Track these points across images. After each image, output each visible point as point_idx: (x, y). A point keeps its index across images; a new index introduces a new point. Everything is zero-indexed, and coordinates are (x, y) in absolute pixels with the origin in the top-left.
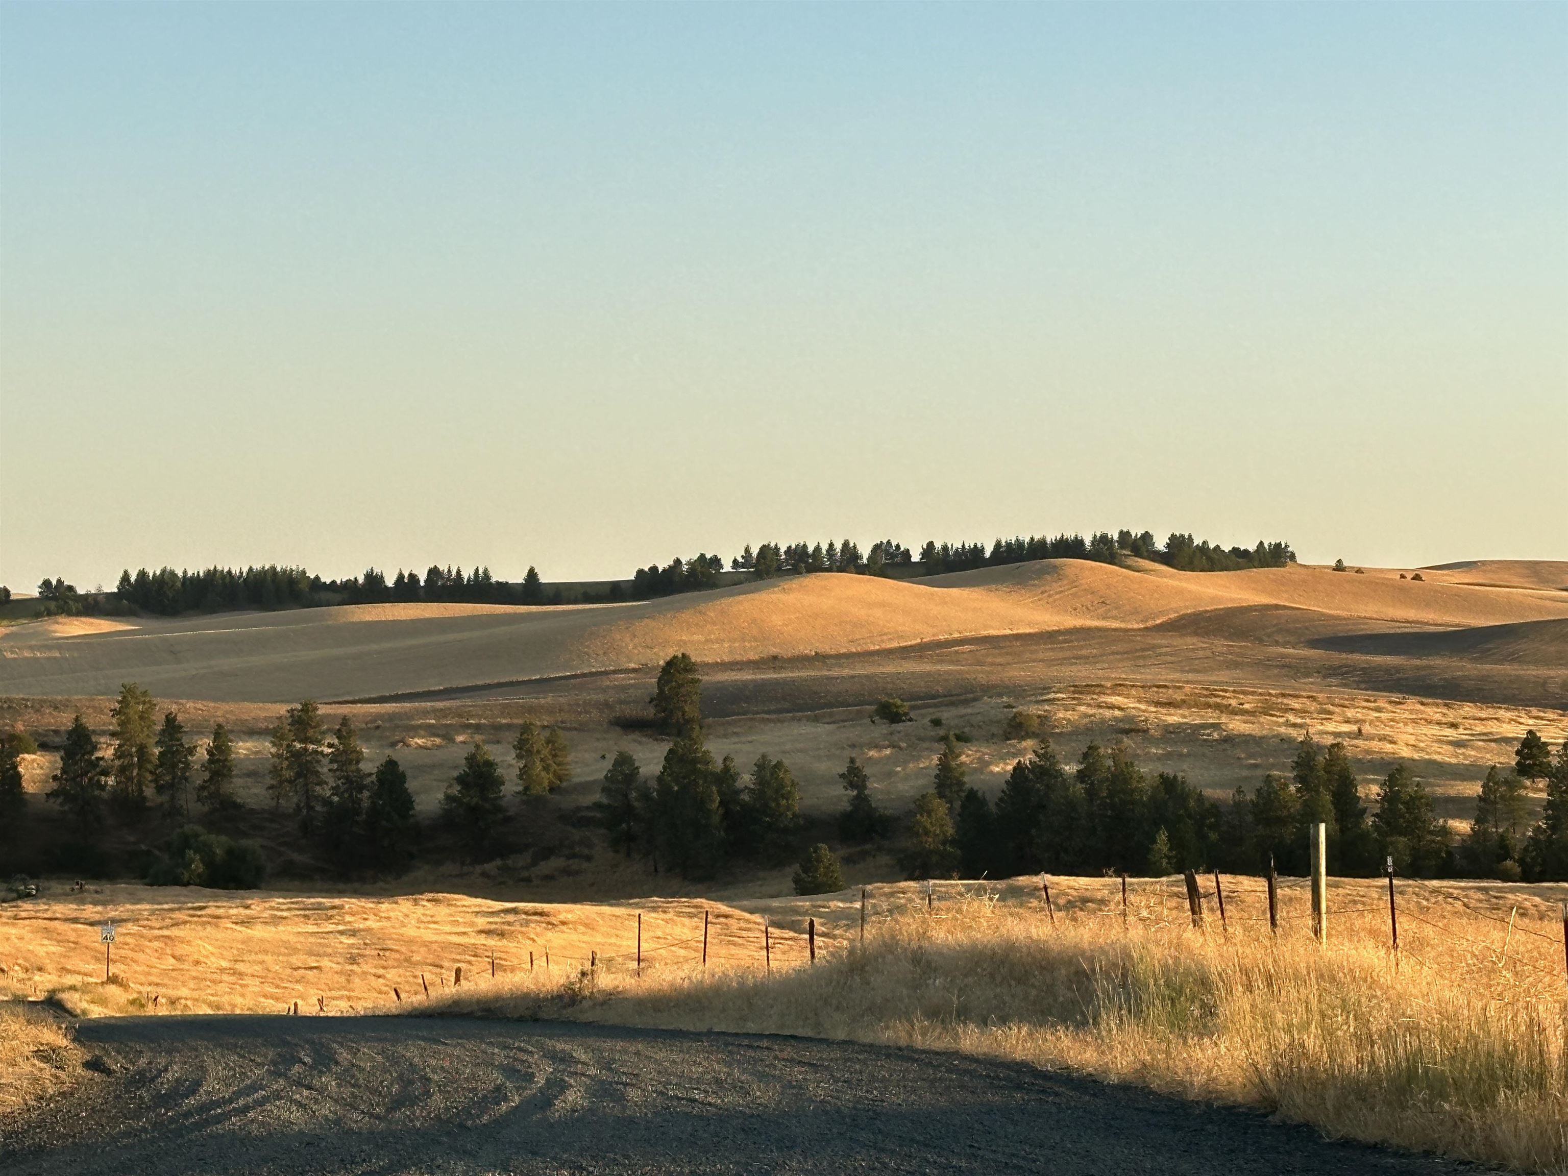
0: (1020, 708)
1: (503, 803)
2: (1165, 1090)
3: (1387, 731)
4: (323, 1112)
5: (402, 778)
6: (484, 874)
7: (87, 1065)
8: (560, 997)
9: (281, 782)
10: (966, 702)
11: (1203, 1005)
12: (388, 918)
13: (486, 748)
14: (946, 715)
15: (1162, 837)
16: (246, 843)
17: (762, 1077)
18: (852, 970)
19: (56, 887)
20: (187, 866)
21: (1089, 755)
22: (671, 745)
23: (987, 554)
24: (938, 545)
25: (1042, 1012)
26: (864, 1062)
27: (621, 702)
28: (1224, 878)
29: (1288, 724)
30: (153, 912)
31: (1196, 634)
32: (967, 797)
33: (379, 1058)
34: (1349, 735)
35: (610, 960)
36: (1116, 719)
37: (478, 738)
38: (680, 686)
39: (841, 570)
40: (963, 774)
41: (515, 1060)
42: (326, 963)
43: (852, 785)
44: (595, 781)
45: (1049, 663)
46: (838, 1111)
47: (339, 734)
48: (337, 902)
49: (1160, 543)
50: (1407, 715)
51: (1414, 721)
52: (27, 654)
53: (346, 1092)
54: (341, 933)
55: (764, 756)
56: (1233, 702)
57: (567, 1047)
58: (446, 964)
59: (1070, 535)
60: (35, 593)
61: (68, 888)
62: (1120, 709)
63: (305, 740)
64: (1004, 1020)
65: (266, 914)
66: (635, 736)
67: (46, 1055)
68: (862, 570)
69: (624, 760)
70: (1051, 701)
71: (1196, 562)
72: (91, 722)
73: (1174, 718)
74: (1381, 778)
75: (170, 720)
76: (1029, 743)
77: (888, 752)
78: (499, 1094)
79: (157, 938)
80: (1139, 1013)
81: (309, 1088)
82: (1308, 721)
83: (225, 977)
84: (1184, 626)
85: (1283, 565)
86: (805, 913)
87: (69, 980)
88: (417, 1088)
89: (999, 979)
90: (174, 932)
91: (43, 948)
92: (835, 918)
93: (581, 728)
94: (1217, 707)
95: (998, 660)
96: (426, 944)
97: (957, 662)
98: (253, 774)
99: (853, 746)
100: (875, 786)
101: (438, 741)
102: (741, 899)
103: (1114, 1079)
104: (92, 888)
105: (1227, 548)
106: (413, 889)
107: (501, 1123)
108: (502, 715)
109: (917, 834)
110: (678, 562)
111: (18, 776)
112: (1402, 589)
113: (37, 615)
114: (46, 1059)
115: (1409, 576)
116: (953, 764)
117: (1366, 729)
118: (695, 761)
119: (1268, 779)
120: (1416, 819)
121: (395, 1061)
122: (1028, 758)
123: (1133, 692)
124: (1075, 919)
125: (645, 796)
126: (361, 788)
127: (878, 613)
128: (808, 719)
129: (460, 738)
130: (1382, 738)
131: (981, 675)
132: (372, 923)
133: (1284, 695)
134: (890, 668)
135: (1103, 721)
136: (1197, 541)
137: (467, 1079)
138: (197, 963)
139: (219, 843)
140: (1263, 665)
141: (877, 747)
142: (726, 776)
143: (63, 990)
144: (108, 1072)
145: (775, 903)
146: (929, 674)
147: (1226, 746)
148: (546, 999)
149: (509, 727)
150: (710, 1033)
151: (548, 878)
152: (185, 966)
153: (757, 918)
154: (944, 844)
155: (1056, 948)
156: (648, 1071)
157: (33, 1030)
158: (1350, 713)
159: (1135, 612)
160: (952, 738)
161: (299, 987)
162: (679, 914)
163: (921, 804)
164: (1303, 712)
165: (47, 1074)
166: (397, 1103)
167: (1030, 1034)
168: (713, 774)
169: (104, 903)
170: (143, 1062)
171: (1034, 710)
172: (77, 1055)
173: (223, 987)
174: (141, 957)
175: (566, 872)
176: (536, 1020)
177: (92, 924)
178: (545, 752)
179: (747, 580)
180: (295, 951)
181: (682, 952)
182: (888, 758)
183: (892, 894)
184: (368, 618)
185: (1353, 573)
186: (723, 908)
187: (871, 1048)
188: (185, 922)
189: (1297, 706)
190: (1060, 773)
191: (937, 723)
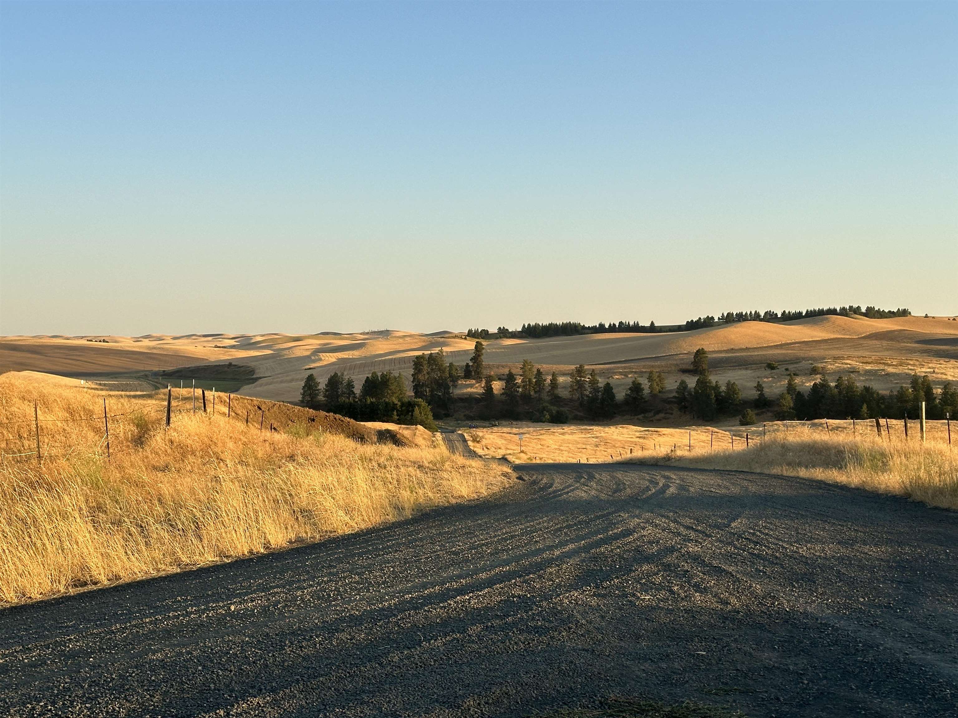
0: (816, 365)
1: (644, 396)
2: (871, 490)
3: (944, 371)
4: (593, 493)
5: (612, 388)
6: (638, 419)
7: (517, 478)
8: (664, 458)
9: (573, 390)
10: (796, 363)
11: (883, 462)
12: (607, 433)
13: (638, 379)
14: (790, 367)
15: (865, 407)
16: (562, 409)
17: (733, 484)
18: (761, 450)
19: (504, 423)
20: (544, 416)
21: (839, 379)
22: (698, 377)
23: (804, 314)
24: (787, 312)
25: (827, 464)
26: (767, 480)
27: (681, 364)
28: (888, 420)
29: (908, 369)
30: (534, 431)
31: (876, 339)
32: (797, 394)
33: (609, 477)
34: (930, 372)
35: (679, 446)
36: (848, 368)
37: (636, 375)
38: (701, 358)
39: (754, 320)
40: (796, 386)
41: (652, 478)
42: (588, 447)
43: (758, 390)
44: (674, 389)
45: (825, 350)
46: (760, 495)
47: (591, 375)
48: (591, 428)
49: (863, 310)
50: (951, 366)
51: (953, 368)
52: (494, 350)
53: (599, 487)
54: (593, 437)
55: (729, 381)
56: (889, 362)
57: (669, 474)
58: (626, 447)
59: (832, 307)
60: (496, 331)
61: (508, 423)
62: (850, 364)
63: (580, 377)
64: (814, 467)
65: (569, 432)
66: (687, 375)
67: (505, 475)
68: (761, 320)
69: (683, 383)
70: (826, 362)
71: (876, 315)
72: (514, 372)
73: (868, 367)
74: (941, 387)
75: (538, 370)
76: (818, 376)
77: (771, 379)
78: (648, 489)
79: (535, 439)
80: (860, 464)
81: (587, 486)
82: (915, 368)
83: (557, 451)
84: (872, 337)
85: (907, 316)
86: (744, 431)
87: (509, 452)
88: (621, 487)
89: (811, 453)
90: (540, 437)
91: (500, 442)
92: (754, 433)
93: (669, 372)
94: (884, 363)
95: (808, 349)
96: (620, 441)
97: (794, 350)
98: (564, 387)
99: (758, 377)
100: (766, 391)
101: (623, 377)
102: (721, 427)
103: (853, 486)
104: (515, 423)
105: (887, 311)
106: (615, 424)
107: (650, 497)
108: (643, 368)
109: (781, 406)
110: (700, 318)
111: (492, 388)
112: (949, 324)
113: (497, 338)
114: (505, 476)
115: (951, 319)
116: (793, 383)
117: (936, 370)
118: (706, 383)
119: (902, 387)
120: (954, 401)
121: (613, 477)
122: (818, 381)
123: (854, 359)
124: (837, 434)
125: (690, 394)
126: (598, 392)
127: (767, 334)
128: (744, 369)
129: (630, 376)
130: (942, 374)
131: (801, 354)
132: (603, 434)
133: (907, 359)
134: (771, 352)
135: (844, 369)
136: (876, 309)
137: (637, 484)
138: (548, 447)
139: (554, 409)
140: (900, 350)
141: (767, 378)
142: (717, 387)
143: (507, 455)
144: (524, 480)
145: (733, 428)
146: (784, 354)
147: (886, 376)
148: (660, 459)
149: (645, 372)
150: (714, 470)
151: (659, 420)
152: (545, 448)
153: (727, 433)
154: (790, 409)
155: (831, 443)
156: (696, 483)
157: (500, 467)
158: (930, 365)
159: (855, 333)
160: (792, 374)
161: (579, 454)
162: (702, 432)
163: (782, 396)
164: (914, 365)
165: (505, 481)
166: (615, 491)
167: (823, 472)
168: (712, 386)
169: (519, 428)
170: (534, 477)
171: (820, 365)
172: (514, 475)
173: (556, 454)
174: (530, 444)
175: (665, 418)
176: (657, 465)
177: (515, 434)
178: (657, 380)
179: (723, 324)
180: (579, 443)
181: (703, 444)
182: (771, 381)
183: (772, 426)
184: (600, 338)
185: (931, 319)
186: (715, 430)
187: (769, 475)
188: (544, 434)
189: (912, 363)
190: (829, 386)
191: (787, 370)
